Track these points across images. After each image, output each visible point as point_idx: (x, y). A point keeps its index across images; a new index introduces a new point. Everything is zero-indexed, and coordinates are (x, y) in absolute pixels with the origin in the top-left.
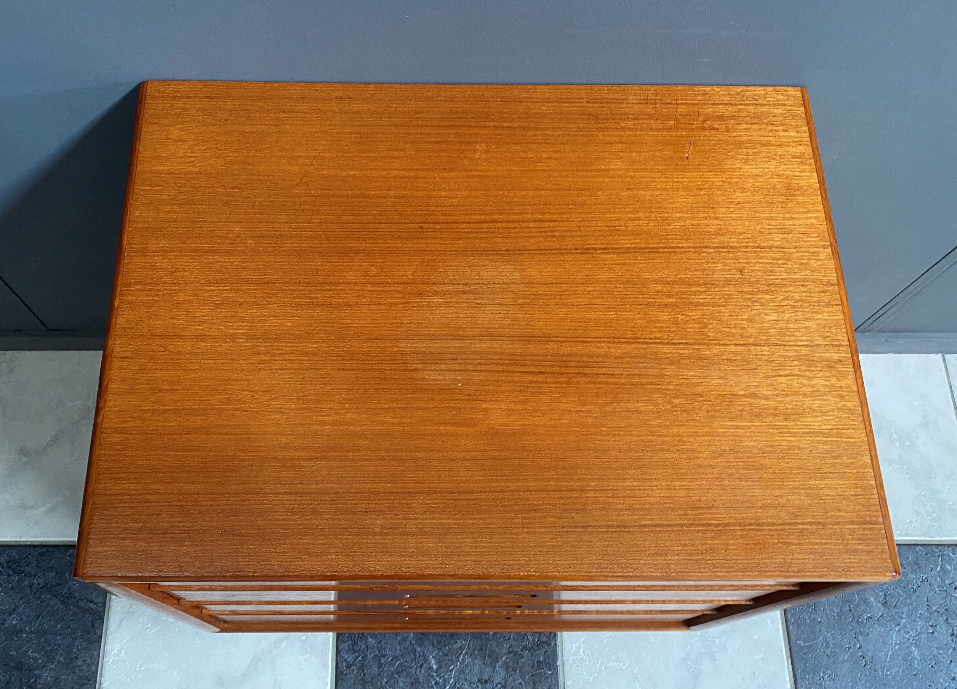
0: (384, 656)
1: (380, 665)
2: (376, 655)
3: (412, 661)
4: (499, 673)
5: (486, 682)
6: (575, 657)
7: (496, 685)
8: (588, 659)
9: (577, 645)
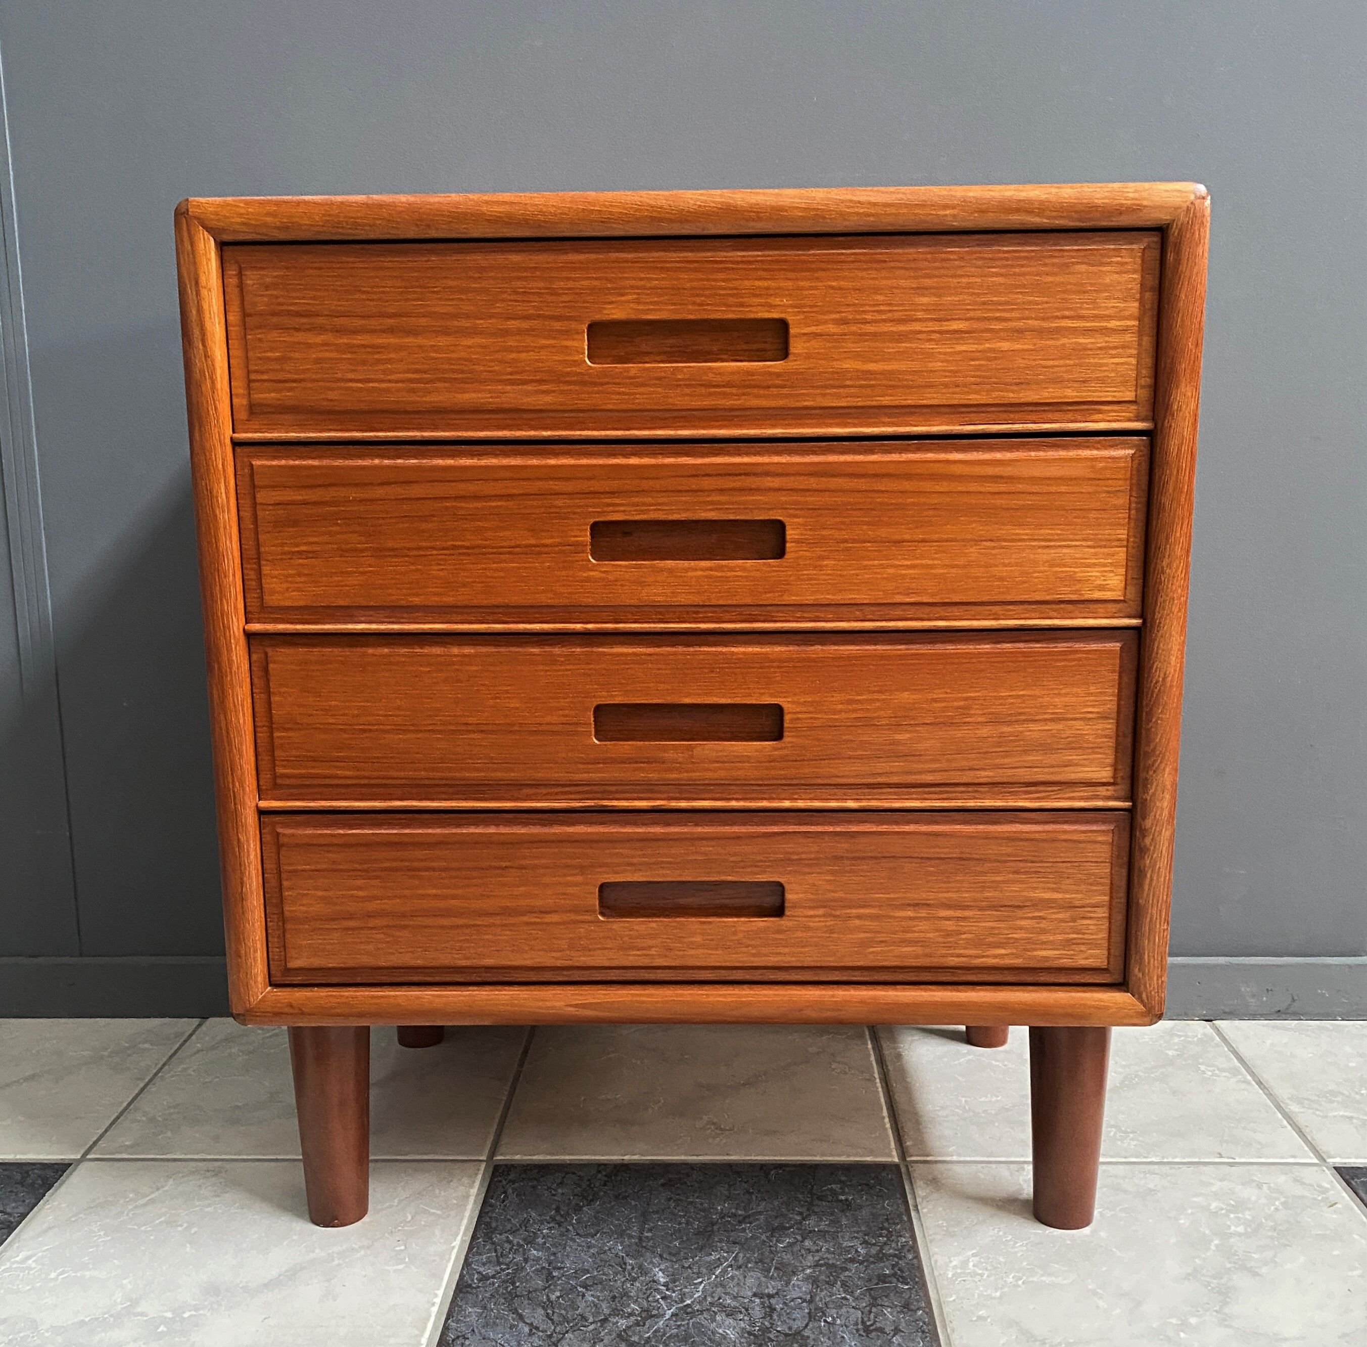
0: (560, 1268)
1: (550, 1276)
2: (543, 1268)
3: (616, 1274)
4: (799, 1287)
5: (770, 1296)
6: (959, 1271)
7: (793, 1300)
8: (986, 1273)
9: (961, 1258)
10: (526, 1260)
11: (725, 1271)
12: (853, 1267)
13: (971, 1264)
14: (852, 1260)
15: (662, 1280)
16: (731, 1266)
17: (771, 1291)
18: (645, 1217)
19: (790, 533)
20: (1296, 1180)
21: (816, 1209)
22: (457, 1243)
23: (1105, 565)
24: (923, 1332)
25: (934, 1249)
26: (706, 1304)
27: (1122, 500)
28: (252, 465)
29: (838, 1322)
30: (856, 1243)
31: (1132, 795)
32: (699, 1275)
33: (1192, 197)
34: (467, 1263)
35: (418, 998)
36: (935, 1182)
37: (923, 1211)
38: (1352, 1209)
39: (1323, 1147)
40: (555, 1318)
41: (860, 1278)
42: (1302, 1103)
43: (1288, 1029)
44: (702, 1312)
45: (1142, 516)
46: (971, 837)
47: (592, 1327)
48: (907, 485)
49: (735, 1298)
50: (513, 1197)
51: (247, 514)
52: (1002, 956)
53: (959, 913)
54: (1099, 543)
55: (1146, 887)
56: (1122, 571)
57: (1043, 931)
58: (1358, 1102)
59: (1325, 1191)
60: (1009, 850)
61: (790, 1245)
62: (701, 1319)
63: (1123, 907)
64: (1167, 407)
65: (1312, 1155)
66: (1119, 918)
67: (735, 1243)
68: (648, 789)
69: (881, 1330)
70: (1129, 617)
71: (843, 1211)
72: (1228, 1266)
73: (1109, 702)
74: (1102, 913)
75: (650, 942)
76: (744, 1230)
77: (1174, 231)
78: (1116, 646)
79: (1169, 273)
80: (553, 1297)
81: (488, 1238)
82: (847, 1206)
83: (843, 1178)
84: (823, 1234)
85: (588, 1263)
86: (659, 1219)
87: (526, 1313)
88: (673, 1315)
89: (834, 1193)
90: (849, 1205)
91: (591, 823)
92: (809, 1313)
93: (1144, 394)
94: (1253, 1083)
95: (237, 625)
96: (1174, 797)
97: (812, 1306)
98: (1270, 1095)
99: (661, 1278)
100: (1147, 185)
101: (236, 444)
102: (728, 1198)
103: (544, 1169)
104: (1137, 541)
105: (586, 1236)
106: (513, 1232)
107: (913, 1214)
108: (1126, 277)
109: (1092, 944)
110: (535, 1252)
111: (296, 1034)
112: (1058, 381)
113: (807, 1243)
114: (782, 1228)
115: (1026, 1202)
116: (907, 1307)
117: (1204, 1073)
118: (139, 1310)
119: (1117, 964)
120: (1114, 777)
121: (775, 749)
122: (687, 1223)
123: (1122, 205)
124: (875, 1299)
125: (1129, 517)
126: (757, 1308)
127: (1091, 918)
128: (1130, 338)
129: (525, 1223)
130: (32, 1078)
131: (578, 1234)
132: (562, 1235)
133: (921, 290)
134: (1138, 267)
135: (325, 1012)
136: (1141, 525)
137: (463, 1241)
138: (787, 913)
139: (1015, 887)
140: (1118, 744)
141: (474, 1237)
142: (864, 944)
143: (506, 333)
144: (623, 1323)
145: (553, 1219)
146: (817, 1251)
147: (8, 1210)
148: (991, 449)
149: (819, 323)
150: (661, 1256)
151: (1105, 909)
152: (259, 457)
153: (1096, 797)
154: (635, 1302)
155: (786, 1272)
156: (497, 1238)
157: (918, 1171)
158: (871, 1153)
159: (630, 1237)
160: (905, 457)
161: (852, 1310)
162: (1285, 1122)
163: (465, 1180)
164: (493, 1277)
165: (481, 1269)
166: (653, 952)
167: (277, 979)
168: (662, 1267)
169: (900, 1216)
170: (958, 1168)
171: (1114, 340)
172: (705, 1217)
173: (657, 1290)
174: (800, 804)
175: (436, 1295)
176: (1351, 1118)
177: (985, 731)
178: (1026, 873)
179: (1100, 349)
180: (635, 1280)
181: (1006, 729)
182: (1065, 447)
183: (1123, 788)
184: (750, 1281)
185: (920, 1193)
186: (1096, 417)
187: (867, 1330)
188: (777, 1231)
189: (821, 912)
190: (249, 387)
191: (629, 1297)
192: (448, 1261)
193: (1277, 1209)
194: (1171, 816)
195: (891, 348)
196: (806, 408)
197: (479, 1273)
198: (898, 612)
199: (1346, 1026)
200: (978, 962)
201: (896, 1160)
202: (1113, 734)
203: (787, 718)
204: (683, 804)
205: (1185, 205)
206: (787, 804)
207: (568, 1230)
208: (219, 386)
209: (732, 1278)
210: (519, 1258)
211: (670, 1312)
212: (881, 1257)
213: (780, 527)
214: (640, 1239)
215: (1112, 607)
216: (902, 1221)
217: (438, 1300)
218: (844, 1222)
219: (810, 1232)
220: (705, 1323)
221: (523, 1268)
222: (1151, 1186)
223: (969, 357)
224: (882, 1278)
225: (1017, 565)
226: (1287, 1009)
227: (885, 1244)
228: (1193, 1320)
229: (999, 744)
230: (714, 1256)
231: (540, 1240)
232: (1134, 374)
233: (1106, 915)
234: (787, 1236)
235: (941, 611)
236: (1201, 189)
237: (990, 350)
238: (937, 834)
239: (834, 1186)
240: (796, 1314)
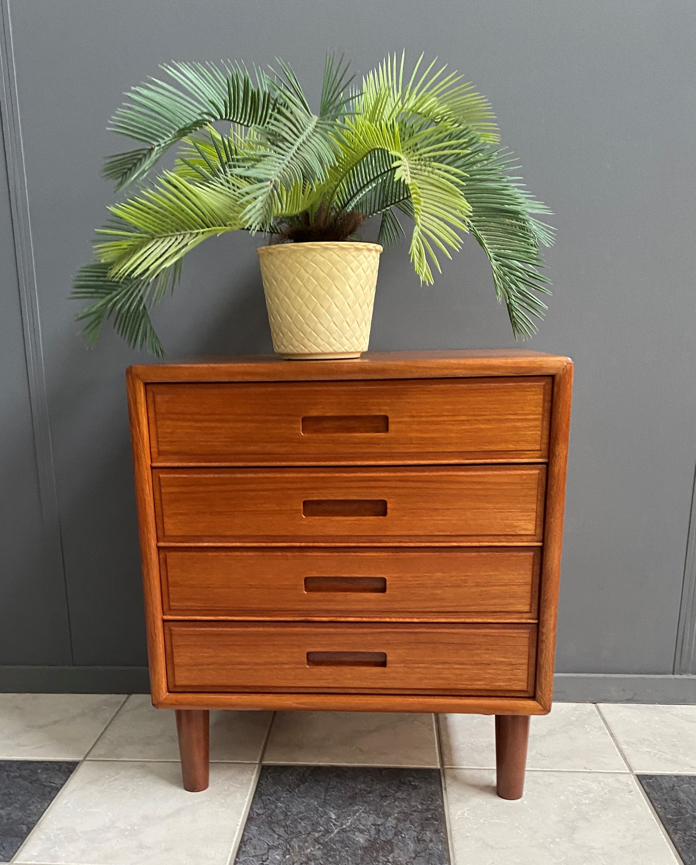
0: (290, 811)
1: (286, 815)
2: (284, 811)
3: (314, 814)
4: (391, 822)
5: (379, 825)
6: (460, 816)
7: (388, 827)
8: (472, 818)
9: (462, 811)
10: (276, 807)
11: (360, 814)
12: (415, 814)
13: (466, 814)
14: (415, 811)
15: (334, 817)
16: (363, 812)
17: (379, 823)
18: (327, 790)
19: (389, 506)
20: (617, 780)
21: (401, 788)
22: (247, 799)
23: (526, 520)
24: (442, 841)
25: (451, 807)
26: (352, 828)
27: (534, 492)
28: (159, 477)
29: (407, 837)
30: (418, 804)
31: (538, 618)
32: (349, 815)
33: (565, 364)
34: (251, 808)
35: (230, 699)
36: (455, 778)
37: (448, 790)
38: (639, 793)
39: (632, 765)
40: (289, 832)
41: (418, 818)
42: (628, 744)
43: (631, 708)
44: (349, 831)
45: (543, 499)
46: (468, 634)
47: (304, 836)
48: (439, 485)
49: (364, 825)
50: (270, 780)
51: (157, 497)
52: (481, 685)
53: (462, 667)
54: (524, 510)
55: (544, 657)
56: (534, 522)
57: (499, 675)
58: (655, 744)
59: (628, 785)
60: (484, 640)
61: (389, 803)
62: (349, 834)
63: (534, 665)
64: (554, 454)
65: (627, 768)
66: (532, 669)
67: (365, 802)
68: (328, 612)
69: (425, 841)
70: (537, 542)
71: (413, 789)
72: (578, 817)
73: (529, 579)
74: (525, 667)
75: (329, 677)
76: (369, 797)
77: (557, 378)
78: (532, 554)
79: (555, 396)
80: (288, 823)
81: (260, 797)
82: (415, 787)
83: (414, 775)
84: (403, 799)
85: (303, 809)
86: (333, 791)
87: (276, 830)
88: (338, 832)
89: (409, 781)
90: (416, 787)
91: (303, 627)
92: (395, 833)
93: (544, 447)
94: (609, 734)
95: (153, 543)
96: (555, 619)
97: (396, 830)
98: (615, 740)
99: (333, 816)
100: (545, 358)
101: (152, 468)
102: (364, 782)
103: (284, 768)
104: (541, 509)
105: (302, 797)
106: (271, 795)
107: (444, 791)
108: (536, 397)
109: (520, 680)
110: (280, 804)
111: (179, 713)
112: (506, 442)
113: (396, 803)
114: (386, 796)
115: (494, 787)
116: (436, 831)
117: (587, 729)
118: (117, 825)
119: (531, 690)
120: (531, 610)
121: (382, 596)
122: (345, 793)
123: (534, 367)
124: (423, 827)
125: (537, 499)
126: (373, 830)
127: (520, 669)
128: (538, 423)
129: (276, 792)
130: (56, 722)
131: (298, 797)
132: (291, 797)
133: (446, 403)
134: (542, 393)
135: (191, 704)
136: (543, 502)
137: (250, 799)
138: (388, 665)
139: (487, 656)
140: (532, 595)
141: (254, 797)
142: (420, 679)
143: (266, 421)
144: (317, 835)
145: (288, 790)
146: (400, 806)
147: (56, 782)
148: (476, 470)
149: (402, 417)
150: (333, 807)
151: (526, 666)
152: (162, 473)
153: (522, 618)
154: (322, 826)
155: (387, 815)
156: (263, 798)
157: (448, 772)
158: (428, 764)
159: (321, 798)
160: (439, 474)
161: (413, 832)
162: (619, 753)
163: (250, 772)
164: (262, 814)
165: (257, 811)
166: (330, 681)
167: (171, 689)
168: (334, 812)
169: (438, 792)
170: (465, 772)
171: (531, 424)
172: (353, 791)
173: (332, 822)
174: (394, 620)
175: (239, 822)
176: (650, 752)
177: (474, 590)
178: (491, 650)
179: (525, 427)
180: (322, 817)
181: (483, 589)
182: (509, 470)
183: (534, 614)
184: (371, 819)
185: (448, 782)
186: (524, 456)
187: (419, 840)
188: (384, 797)
189: (402, 665)
190: (158, 444)
191: (320, 824)
192: (244, 807)
193: (605, 793)
194: (555, 627)
195: (433, 427)
196: (396, 453)
197: (256, 812)
198: (436, 539)
199: (659, 707)
200: (470, 687)
201: (439, 767)
202: (530, 591)
203: (388, 583)
204: (343, 619)
205: (562, 368)
206: (388, 620)
207: (294, 795)
208: (146, 445)
209: (363, 817)
210: (273, 807)
211: (336, 831)
212: (428, 810)
213: (385, 503)
214: (325, 800)
215: (529, 538)
216: (438, 794)
217: (240, 824)
218: (413, 794)
219: (398, 798)
220: (351, 836)
221: (275, 811)
222: (551, 782)
223: (467, 431)
224: (427, 819)
225: (488, 519)
226: (632, 698)
227: (430, 804)
228: (557, 840)
229: (480, 595)
230: (356, 808)
231: (282, 799)
232: (539, 438)
233: (527, 668)
234: (388, 800)
235: (454, 539)
236: (570, 359)
237: (476, 429)
238: (453, 633)
239: (410, 778)
240: (390, 833)
